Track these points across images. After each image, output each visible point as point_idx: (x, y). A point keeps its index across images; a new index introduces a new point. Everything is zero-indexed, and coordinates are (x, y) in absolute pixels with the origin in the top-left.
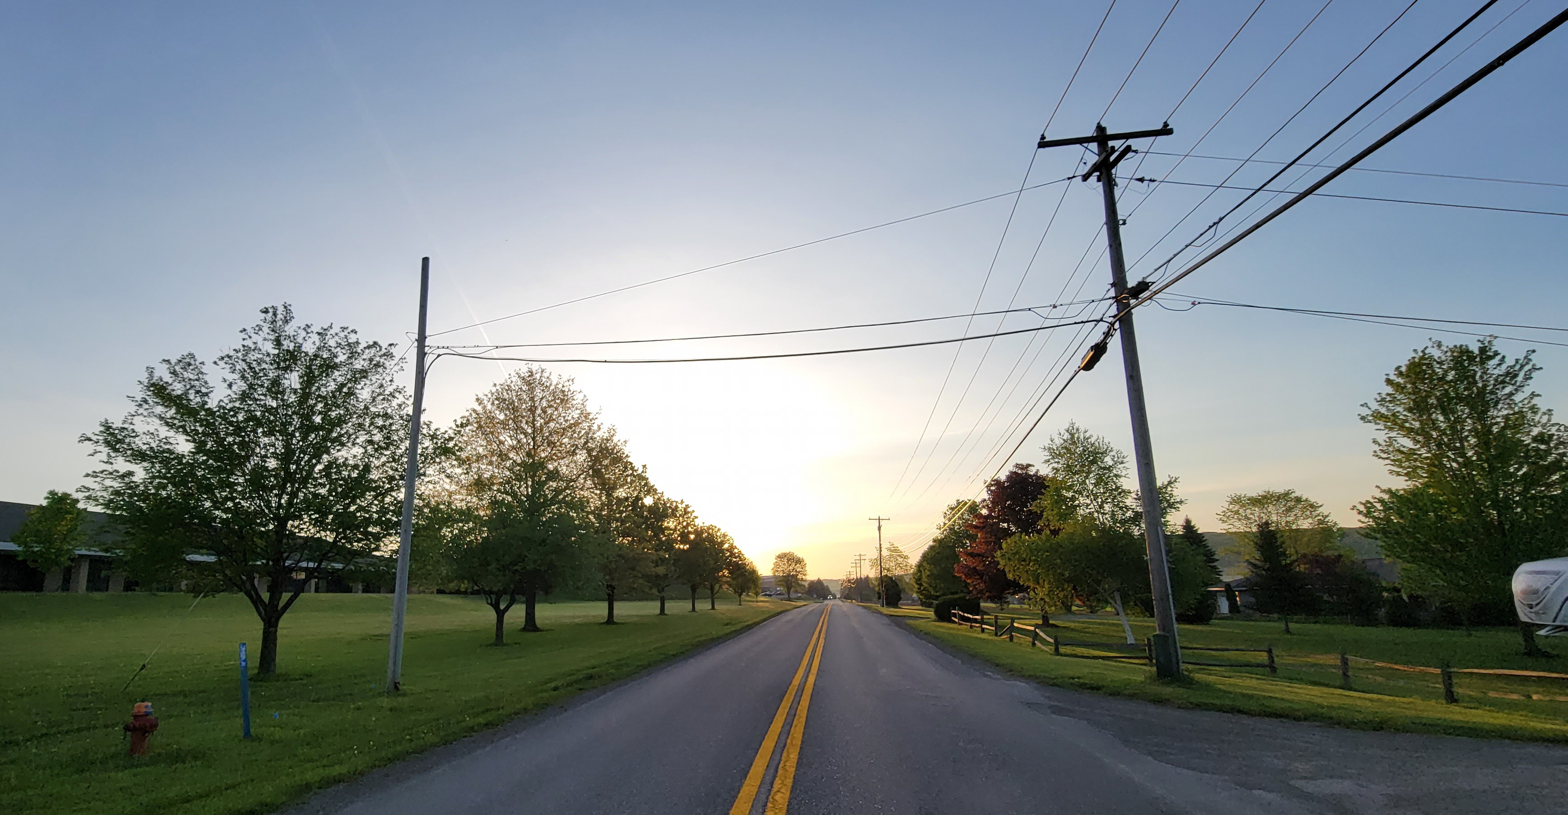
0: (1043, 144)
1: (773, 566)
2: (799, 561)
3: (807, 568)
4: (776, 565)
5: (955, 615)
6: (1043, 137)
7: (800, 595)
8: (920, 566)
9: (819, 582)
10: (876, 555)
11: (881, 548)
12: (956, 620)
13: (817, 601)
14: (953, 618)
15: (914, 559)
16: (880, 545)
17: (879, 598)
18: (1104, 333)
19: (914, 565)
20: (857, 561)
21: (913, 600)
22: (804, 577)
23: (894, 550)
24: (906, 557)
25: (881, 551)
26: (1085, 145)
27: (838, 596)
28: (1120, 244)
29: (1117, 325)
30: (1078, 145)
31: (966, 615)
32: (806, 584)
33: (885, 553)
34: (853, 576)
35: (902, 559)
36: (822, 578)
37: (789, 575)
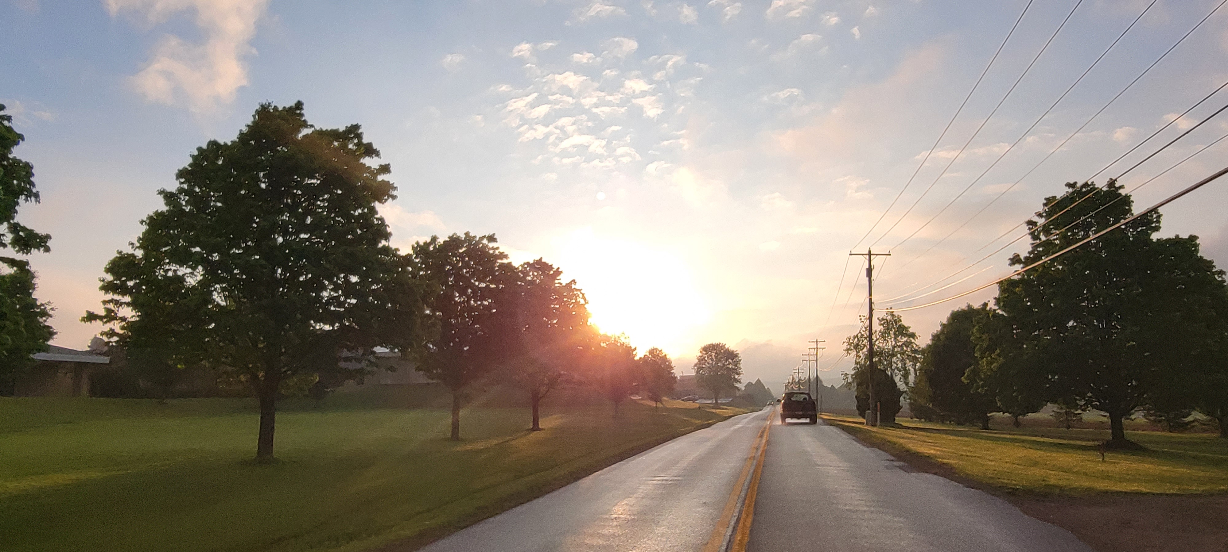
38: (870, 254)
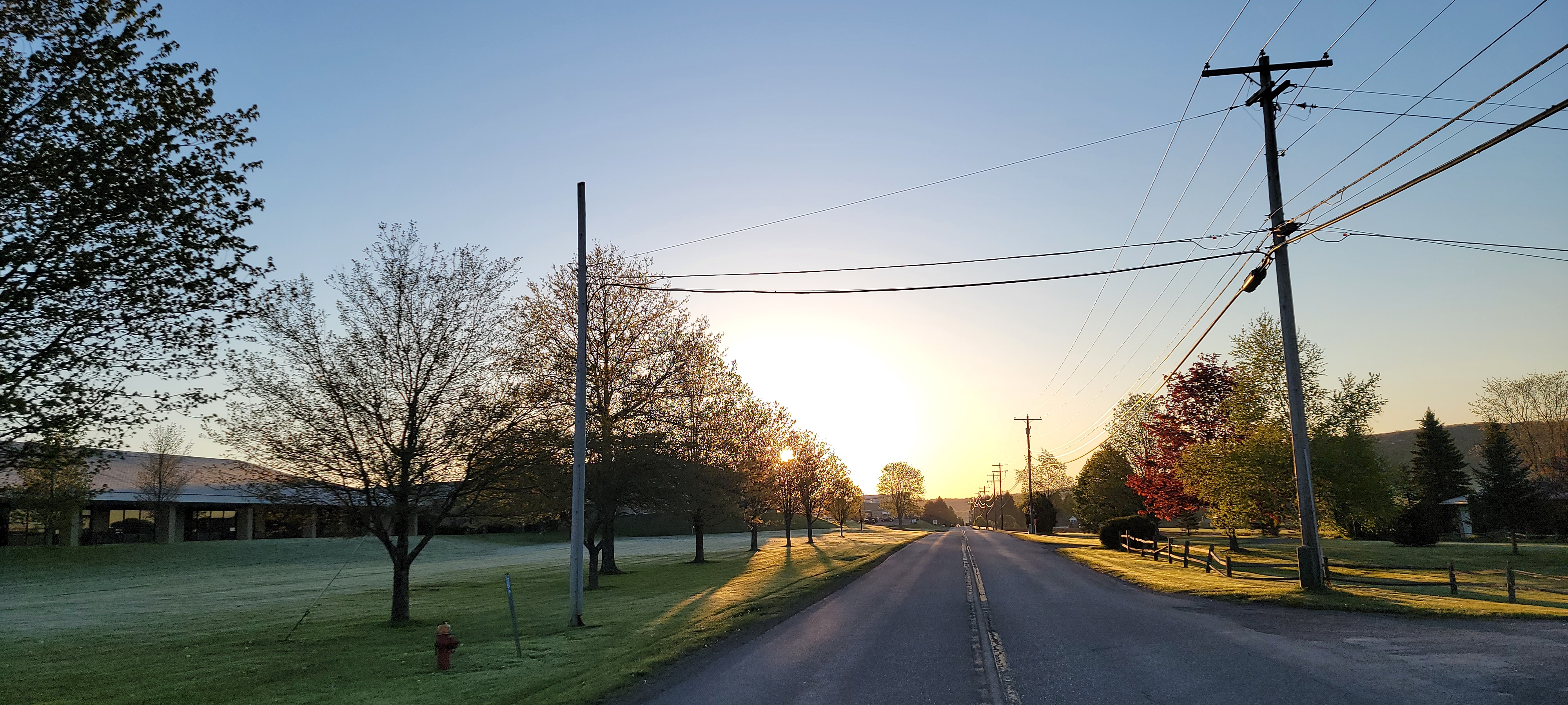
0: (1206, 74)
1: (879, 481)
2: (914, 474)
3: (924, 484)
4: (884, 480)
5: (1125, 542)
6: (1207, 66)
7: (914, 521)
8: (1084, 479)
9: (940, 502)
10: (1024, 464)
11: (1029, 457)
12: (1126, 547)
13: (938, 528)
14: (1124, 545)
15: (1074, 471)
16: (1029, 451)
17: (1028, 523)
18: (1263, 260)
19: (1075, 477)
20: (996, 474)
21: (1071, 525)
22: (920, 496)
23: (1048, 461)
24: (1062, 467)
25: (1030, 460)
26: (1247, 74)
27: (966, 521)
28: (1278, 176)
29: (1273, 256)
30: (1242, 74)
31: (1137, 539)
32: (921, 505)
33: (1035, 463)
34: (990, 494)
35: (1057, 470)
36: (943, 498)
37: (899, 495)
38: (1028, 419)
